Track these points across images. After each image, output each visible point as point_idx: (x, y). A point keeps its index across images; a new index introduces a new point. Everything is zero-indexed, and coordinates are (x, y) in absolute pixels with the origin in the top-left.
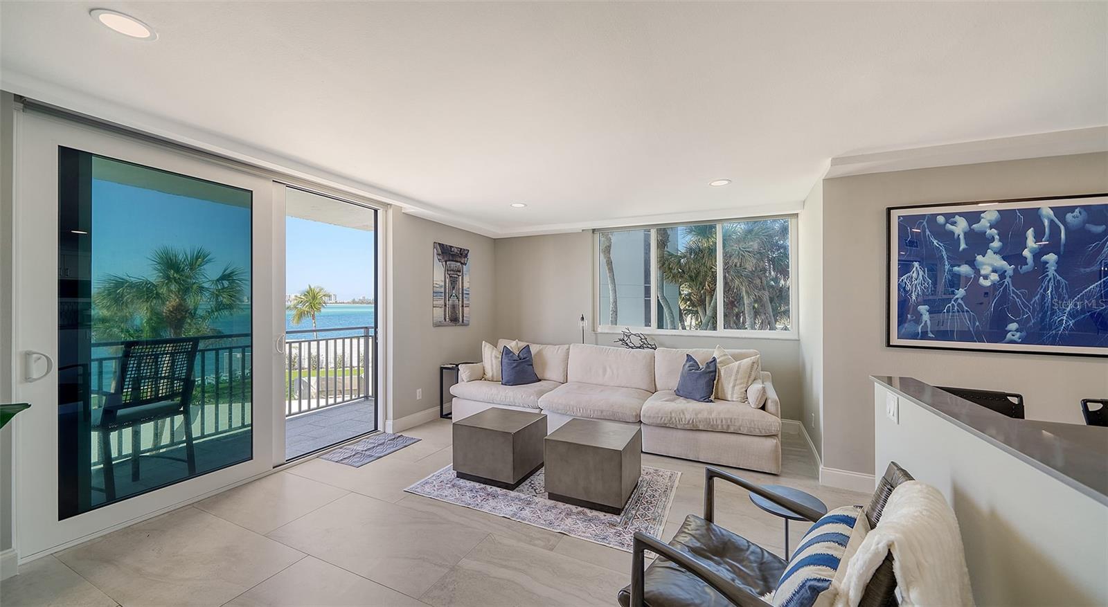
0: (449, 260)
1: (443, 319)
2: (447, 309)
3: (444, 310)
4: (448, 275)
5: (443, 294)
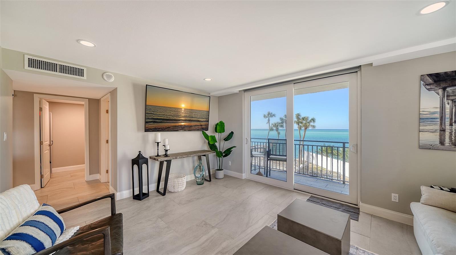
0: (449, 87)
1: (437, 142)
2: (447, 134)
3: (441, 136)
4: (450, 102)
5: (439, 120)
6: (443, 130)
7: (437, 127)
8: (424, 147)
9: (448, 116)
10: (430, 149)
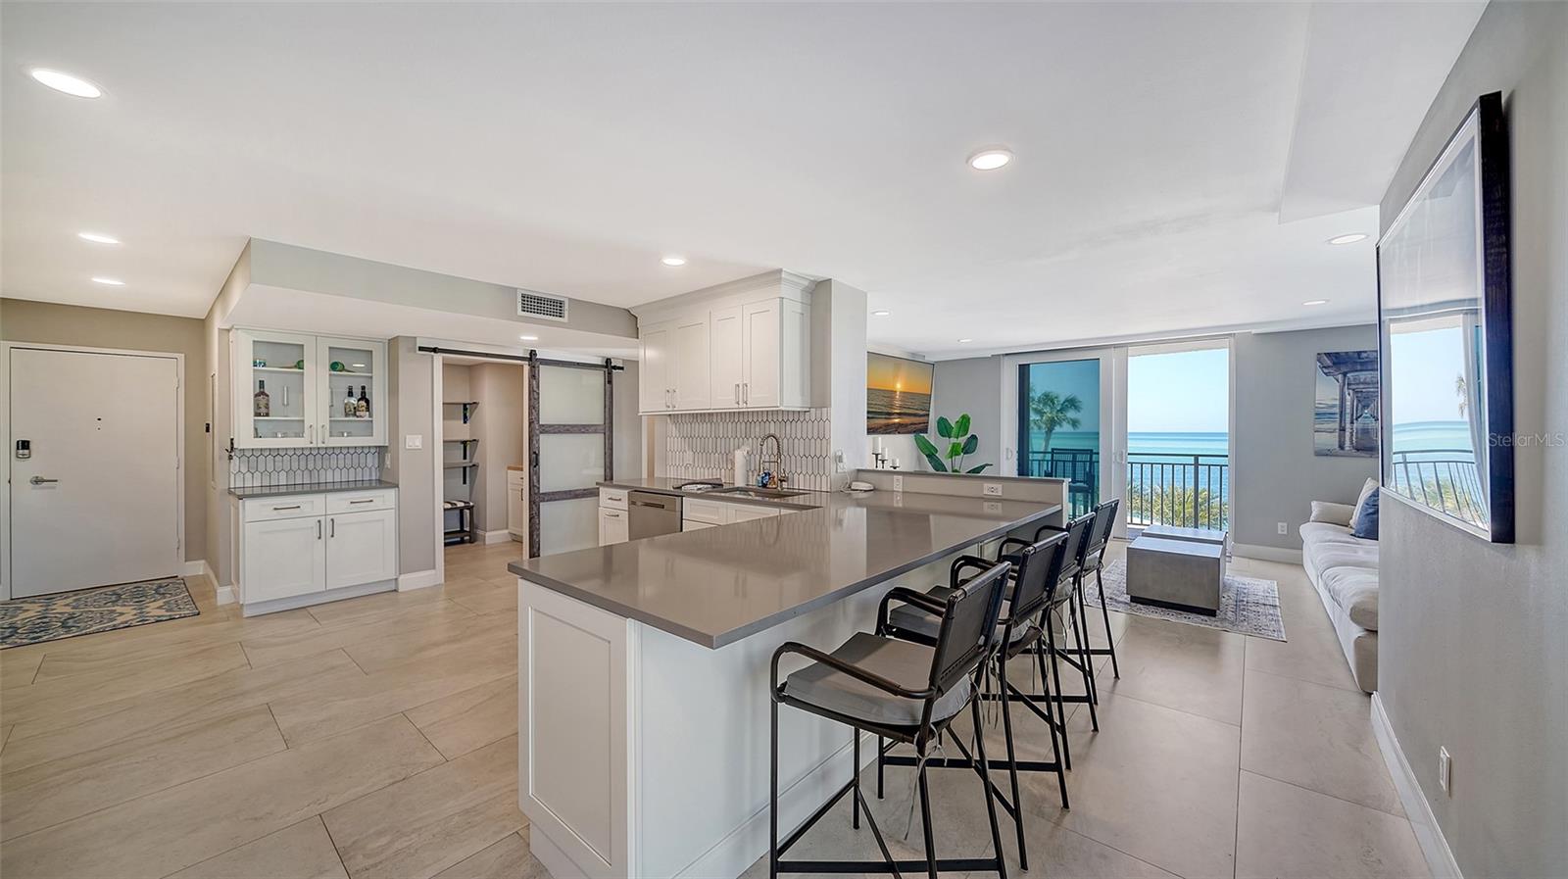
0: (1350, 372)
1: (1337, 447)
2: (1348, 434)
3: (1340, 436)
4: (1351, 391)
5: (1338, 416)
6: (1343, 430)
7: (1336, 426)
8: (1319, 454)
9: (1348, 411)
10: (1327, 455)
